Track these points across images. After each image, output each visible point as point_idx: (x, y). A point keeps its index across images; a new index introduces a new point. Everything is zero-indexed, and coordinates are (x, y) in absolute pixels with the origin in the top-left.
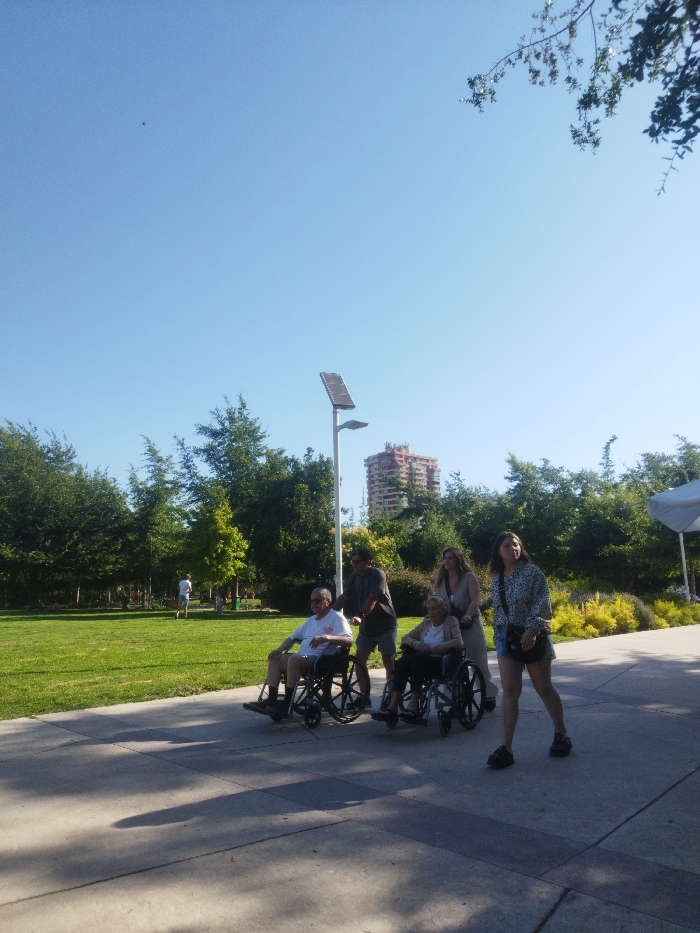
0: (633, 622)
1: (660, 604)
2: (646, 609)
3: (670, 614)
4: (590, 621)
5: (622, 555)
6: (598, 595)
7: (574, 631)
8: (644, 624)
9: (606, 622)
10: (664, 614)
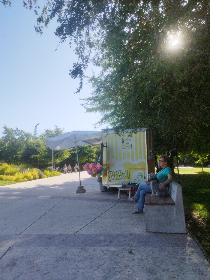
0: (38, 177)
1: (46, 171)
2: (41, 173)
3: (48, 174)
4: (25, 177)
5: (37, 158)
6: (28, 169)
7: (20, 180)
8: (41, 177)
9: (30, 177)
10: (46, 174)
